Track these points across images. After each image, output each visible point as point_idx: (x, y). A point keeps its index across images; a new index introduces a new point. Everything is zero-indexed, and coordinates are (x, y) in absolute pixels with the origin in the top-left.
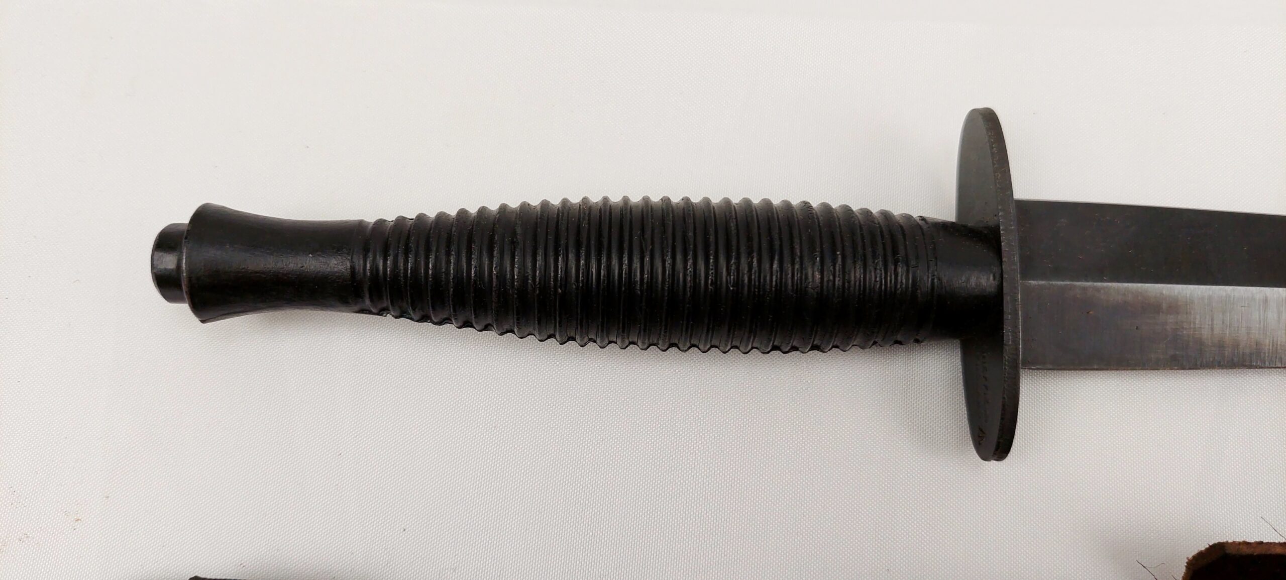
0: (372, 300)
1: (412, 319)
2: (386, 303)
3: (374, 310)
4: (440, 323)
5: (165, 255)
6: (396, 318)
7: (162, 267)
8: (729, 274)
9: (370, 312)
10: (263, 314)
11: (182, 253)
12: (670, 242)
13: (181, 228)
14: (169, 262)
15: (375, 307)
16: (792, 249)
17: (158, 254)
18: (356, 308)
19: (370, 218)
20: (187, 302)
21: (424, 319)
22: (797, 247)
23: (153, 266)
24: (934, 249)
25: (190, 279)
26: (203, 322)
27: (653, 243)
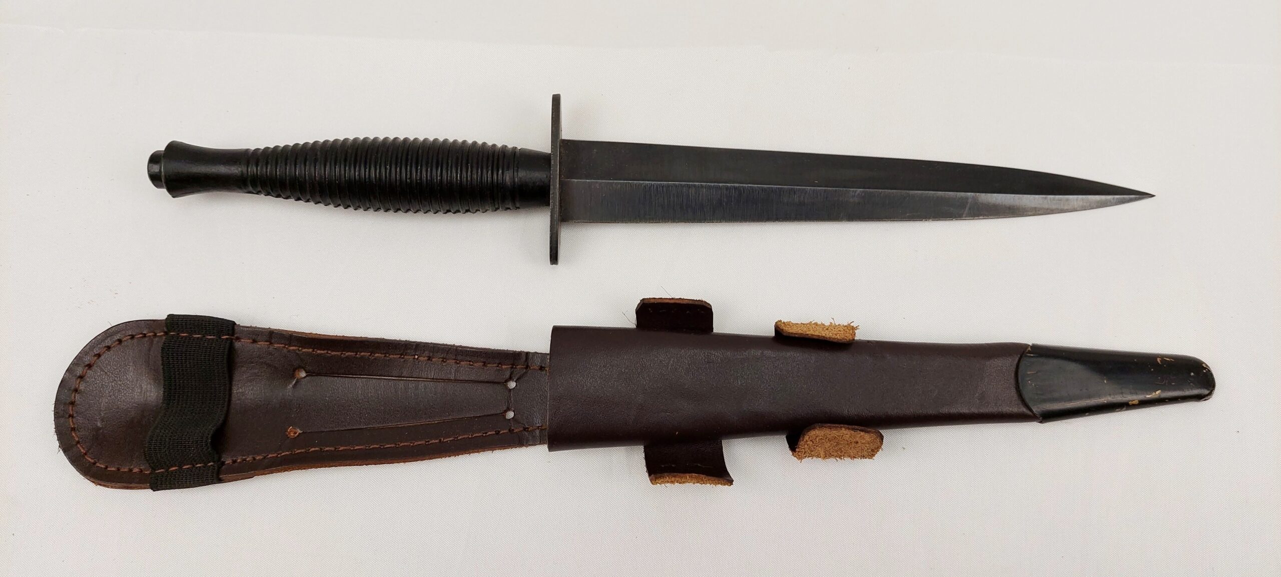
0: (252, 187)
1: (272, 196)
2: (259, 189)
3: (254, 192)
4: (287, 198)
5: (154, 165)
6: (266, 195)
7: (152, 171)
8: (416, 175)
9: (253, 193)
10: (201, 194)
11: (161, 164)
12: (389, 159)
13: (161, 152)
14: (156, 168)
15: (255, 190)
16: (448, 163)
17: (151, 165)
18: (246, 191)
19: (252, 147)
20: (165, 187)
21: (278, 196)
22: (450, 162)
23: (148, 171)
24: (518, 163)
25: (165, 176)
26: (173, 197)
27: (381, 160)
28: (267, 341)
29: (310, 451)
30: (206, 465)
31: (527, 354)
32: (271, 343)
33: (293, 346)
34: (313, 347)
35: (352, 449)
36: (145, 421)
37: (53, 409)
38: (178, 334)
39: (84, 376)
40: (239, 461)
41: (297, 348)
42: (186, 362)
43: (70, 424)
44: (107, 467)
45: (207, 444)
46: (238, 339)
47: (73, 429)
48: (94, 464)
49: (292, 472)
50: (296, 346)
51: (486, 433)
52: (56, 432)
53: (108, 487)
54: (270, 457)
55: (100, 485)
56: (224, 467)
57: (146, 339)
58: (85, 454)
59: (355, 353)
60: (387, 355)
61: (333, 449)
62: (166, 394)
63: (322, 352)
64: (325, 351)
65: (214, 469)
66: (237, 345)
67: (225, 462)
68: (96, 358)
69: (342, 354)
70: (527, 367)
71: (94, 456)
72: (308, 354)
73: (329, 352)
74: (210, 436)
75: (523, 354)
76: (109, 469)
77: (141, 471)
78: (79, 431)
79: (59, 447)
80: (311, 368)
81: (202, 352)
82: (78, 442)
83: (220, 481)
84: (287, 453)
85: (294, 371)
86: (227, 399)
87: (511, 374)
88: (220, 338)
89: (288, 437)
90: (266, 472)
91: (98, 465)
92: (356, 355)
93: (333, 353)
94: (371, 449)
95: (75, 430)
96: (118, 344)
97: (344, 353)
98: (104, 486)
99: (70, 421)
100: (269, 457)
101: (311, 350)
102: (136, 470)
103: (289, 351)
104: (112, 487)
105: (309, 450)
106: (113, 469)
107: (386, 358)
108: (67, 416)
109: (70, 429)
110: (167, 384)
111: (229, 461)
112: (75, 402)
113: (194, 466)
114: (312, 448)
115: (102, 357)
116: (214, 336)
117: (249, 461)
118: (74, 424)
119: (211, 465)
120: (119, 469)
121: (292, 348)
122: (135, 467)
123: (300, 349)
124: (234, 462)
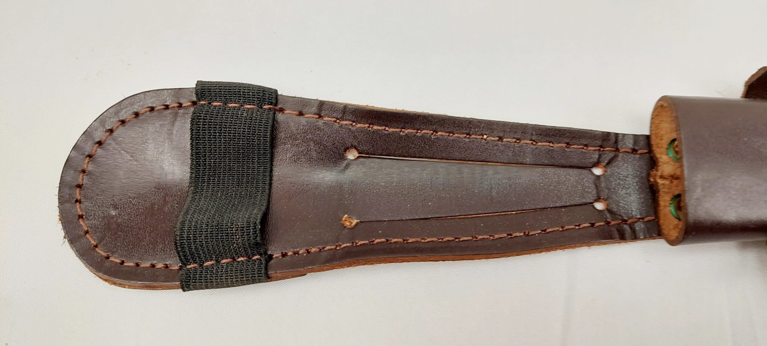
28: (315, 114)
29: (375, 243)
30: (251, 259)
31: (617, 135)
32: (320, 117)
33: (346, 120)
34: (369, 122)
35: (423, 241)
36: (168, 208)
37: (57, 194)
38: (210, 103)
39: (94, 155)
40: (290, 254)
41: (351, 122)
42: (220, 136)
43: (77, 211)
44: (123, 262)
45: (256, 231)
46: (282, 110)
47: (81, 217)
48: (108, 258)
49: (357, 267)
50: (349, 120)
51: (579, 226)
52: (60, 220)
53: (124, 287)
54: (329, 250)
55: (115, 284)
56: (272, 261)
57: (169, 111)
58: (96, 246)
59: (416, 131)
60: (451, 135)
61: (400, 240)
62: (194, 175)
63: (380, 128)
64: (383, 128)
65: (262, 264)
66: (280, 117)
67: (273, 255)
68: (108, 134)
69: (401, 131)
70: (617, 150)
71: (107, 249)
72: (362, 130)
73: (387, 129)
74: (258, 222)
75: (612, 134)
76: (125, 264)
77: (167, 267)
78: (88, 220)
79: (65, 238)
80: (365, 148)
81: (241, 124)
82: (87, 232)
83: (268, 278)
84: (348, 244)
85: (345, 151)
86: (268, 182)
87: (600, 156)
88: (261, 108)
89: (345, 227)
90: (325, 268)
91: (112, 259)
92: (417, 133)
93: (391, 130)
94: (445, 242)
95: (82, 218)
96: (135, 117)
97: (403, 130)
98: (120, 285)
99: (78, 207)
100: (326, 249)
101: (367, 125)
102: (160, 265)
103: (341, 126)
104: (130, 287)
105: (374, 241)
106: (131, 264)
107: (449, 138)
108: (74, 201)
109: (77, 217)
110: (194, 163)
111: (277, 255)
112: (82, 185)
113: (234, 259)
114: (376, 239)
115: (115, 134)
116: (254, 105)
117: (302, 254)
118: (81, 210)
119: (257, 259)
120: (137, 265)
121: (344, 122)
122: (159, 262)
123: (354, 124)
124: (284, 255)
